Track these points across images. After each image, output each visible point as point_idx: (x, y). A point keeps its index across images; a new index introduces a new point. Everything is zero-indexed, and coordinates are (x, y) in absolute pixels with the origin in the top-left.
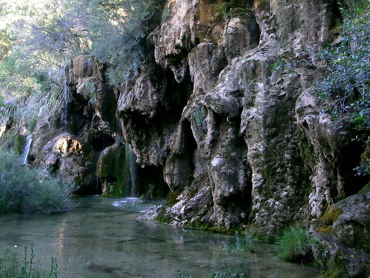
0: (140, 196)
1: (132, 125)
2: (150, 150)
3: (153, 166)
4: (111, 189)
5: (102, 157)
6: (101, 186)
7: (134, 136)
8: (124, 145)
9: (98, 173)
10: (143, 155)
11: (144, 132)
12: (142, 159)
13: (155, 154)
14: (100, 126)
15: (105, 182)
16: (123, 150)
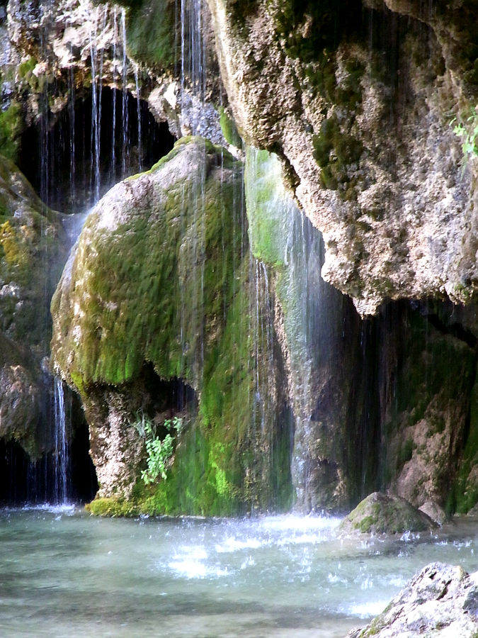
0: (352, 501)
1: (287, 24)
2: (410, 194)
3: (436, 301)
4: (151, 465)
5: (88, 250)
6: (87, 445)
7: (305, 100)
8: (239, 168)
9: (63, 357)
10: (367, 228)
11: (368, 68)
12: (361, 256)
13: (446, 220)
14: (66, 38)
15: (114, 419)
16: (233, 197)
